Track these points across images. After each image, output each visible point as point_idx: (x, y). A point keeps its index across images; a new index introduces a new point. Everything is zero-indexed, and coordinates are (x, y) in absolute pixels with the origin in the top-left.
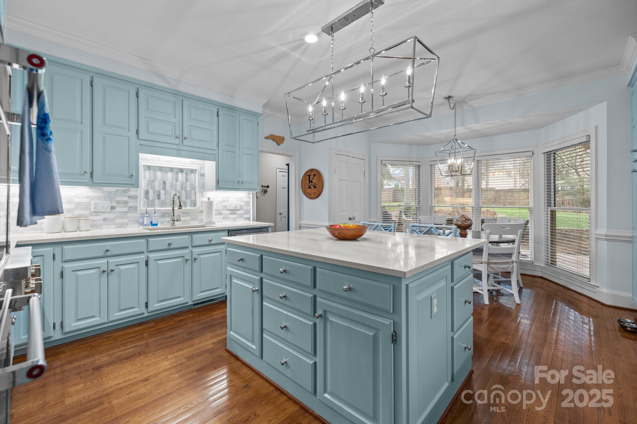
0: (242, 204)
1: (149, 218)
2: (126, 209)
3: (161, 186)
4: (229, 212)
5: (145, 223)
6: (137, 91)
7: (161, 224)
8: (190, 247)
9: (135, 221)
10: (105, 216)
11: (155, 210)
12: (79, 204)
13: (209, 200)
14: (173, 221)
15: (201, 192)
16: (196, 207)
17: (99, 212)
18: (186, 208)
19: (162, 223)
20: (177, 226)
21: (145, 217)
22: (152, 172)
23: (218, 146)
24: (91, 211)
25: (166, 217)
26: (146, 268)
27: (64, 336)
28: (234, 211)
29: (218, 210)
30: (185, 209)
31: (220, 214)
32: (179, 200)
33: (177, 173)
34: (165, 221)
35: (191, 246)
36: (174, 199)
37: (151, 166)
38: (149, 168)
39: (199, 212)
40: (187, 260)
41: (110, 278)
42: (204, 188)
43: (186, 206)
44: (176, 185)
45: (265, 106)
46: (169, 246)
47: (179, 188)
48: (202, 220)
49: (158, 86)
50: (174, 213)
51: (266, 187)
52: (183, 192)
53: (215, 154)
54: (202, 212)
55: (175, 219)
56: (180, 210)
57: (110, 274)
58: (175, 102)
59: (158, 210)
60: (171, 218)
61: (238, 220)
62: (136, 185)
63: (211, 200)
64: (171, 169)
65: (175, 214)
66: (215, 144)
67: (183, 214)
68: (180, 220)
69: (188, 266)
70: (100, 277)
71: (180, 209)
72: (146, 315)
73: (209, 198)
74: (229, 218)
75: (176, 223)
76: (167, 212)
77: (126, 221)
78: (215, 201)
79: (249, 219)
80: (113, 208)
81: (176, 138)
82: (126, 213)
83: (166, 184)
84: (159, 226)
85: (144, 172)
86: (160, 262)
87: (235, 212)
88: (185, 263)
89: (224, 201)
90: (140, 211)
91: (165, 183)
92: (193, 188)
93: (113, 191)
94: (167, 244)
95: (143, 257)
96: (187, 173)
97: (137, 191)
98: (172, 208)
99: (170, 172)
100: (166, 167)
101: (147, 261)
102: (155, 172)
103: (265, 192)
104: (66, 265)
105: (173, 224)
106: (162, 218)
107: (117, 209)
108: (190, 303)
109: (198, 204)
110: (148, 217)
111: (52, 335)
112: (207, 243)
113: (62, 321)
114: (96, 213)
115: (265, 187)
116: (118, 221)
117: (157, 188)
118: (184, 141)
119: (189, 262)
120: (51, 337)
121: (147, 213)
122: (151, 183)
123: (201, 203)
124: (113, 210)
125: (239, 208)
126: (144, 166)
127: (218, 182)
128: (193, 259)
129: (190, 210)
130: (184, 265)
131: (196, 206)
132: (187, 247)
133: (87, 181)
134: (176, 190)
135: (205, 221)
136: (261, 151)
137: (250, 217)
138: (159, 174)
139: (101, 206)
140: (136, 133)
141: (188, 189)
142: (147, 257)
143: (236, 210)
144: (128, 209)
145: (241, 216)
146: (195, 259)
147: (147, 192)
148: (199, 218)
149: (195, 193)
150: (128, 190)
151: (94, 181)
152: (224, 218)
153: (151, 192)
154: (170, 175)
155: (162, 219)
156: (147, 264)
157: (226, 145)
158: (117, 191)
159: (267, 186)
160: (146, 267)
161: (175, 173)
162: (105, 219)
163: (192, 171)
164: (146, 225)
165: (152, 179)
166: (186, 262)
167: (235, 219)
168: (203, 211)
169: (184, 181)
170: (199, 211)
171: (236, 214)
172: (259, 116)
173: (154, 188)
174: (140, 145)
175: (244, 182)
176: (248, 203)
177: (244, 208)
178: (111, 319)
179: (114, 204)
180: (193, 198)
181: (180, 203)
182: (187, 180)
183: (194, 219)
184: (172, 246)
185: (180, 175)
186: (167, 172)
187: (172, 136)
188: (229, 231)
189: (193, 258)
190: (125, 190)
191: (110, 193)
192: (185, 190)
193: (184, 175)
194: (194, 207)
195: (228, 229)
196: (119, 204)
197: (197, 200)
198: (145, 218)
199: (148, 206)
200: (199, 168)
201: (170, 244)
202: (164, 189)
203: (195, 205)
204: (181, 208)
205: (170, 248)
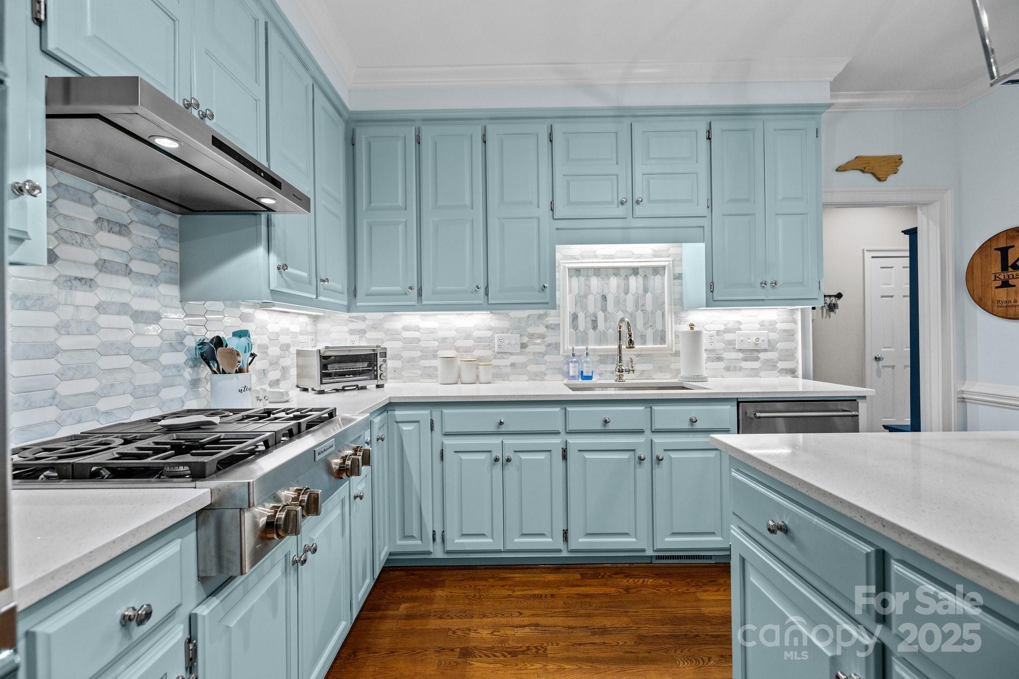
0: (774, 336)
1: (577, 365)
2: (542, 348)
3: (599, 305)
4: (741, 355)
5: (571, 374)
6: (550, 132)
7: (598, 377)
8: (648, 432)
9: (558, 369)
10: (513, 359)
11: (587, 349)
12: (479, 339)
13: (692, 328)
14: (621, 371)
15: (675, 313)
16: (665, 343)
17: (505, 353)
18: (645, 346)
19: (601, 374)
20: (627, 382)
21: (572, 362)
22: (582, 279)
23: (710, 207)
24: (494, 352)
25: (607, 363)
26: (564, 464)
27: (446, 556)
28: (752, 353)
29: (714, 350)
30: (641, 349)
31: (719, 359)
32: (629, 331)
33: (627, 277)
34: (606, 371)
35: (650, 431)
36: (620, 328)
37: (580, 269)
38: (577, 271)
39: (671, 354)
40: (641, 459)
41: (506, 472)
42: (682, 305)
43: (644, 343)
44: (625, 300)
45: (837, 85)
46: (605, 426)
47: (630, 307)
48: (678, 371)
49: (587, 109)
50: (620, 357)
51: (835, 296)
52: (639, 314)
53: (703, 227)
54: (677, 354)
55: (623, 367)
56: (629, 351)
57: (506, 465)
58: (616, 133)
59: (594, 350)
60: (616, 366)
61: (762, 373)
62: (551, 304)
63: (696, 329)
64: (616, 271)
65: (623, 358)
66: (704, 203)
67: (640, 358)
68: (633, 371)
69: (644, 471)
70: (492, 469)
71: (630, 348)
72: (564, 554)
73: (693, 325)
74: (741, 369)
75: (626, 376)
76: (610, 353)
77: (543, 368)
78: (706, 330)
79: (792, 372)
80: (523, 346)
81: (620, 205)
82: (543, 354)
83: (606, 300)
84: (595, 380)
85: (570, 281)
86: (588, 456)
87: (755, 354)
88: (638, 465)
89: (727, 331)
90: (563, 352)
91: (604, 298)
92: (659, 305)
93: (524, 318)
94: (601, 421)
95: (556, 442)
96: (645, 275)
97: (559, 316)
98: (617, 347)
99: (613, 276)
100: (606, 268)
101: (564, 451)
102: (587, 279)
103: (832, 308)
104: (448, 441)
105: (620, 378)
106: (601, 365)
107: (530, 349)
108: (649, 553)
109: (669, 337)
110: (575, 362)
111: (431, 550)
112: (686, 425)
113: (443, 532)
114: (502, 354)
115: (830, 296)
116: (532, 368)
117: (591, 309)
118: (636, 207)
119: (647, 464)
120: (429, 553)
121: (573, 355)
122: (581, 299)
123: (675, 335)
124: (523, 350)
125: (766, 346)
126: (569, 269)
127: (711, 287)
128: (655, 457)
129: (653, 349)
130: (635, 468)
131: (665, 341)
132: (641, 432)
133: (480, 302)
134: (625, 311)
135: (683, 373)
136: (827, 205)
137: (796, 367)
138: (594, 281)
139: (507, 342)
140: (550, 209)
141: (649, 307)
142: (565, 441)
143: (758, 351)
144: (546, 349)
145: (771, 365)
146: (659, 460)
147: (575, 317)
148: (673, 366)
149: (663, 315)
150: (546, 315)
151: (491, 302)
152: (728, 369)
153: (581, 316)
154: (614, 281)
155: (602, 368)
156: (565, 457)
157: (730, 201)
158: (529, 317)
159: (835, 294)
160: (564, 461)
161: (624, 276)
162: (513, 365)
163: (657, 271)
164: (573, 378)
165: (582, 293)
166: (640, 463)
167: (755, 373)
168: (679, 352)
169: (641, 291)
170: (671, 352)
171: (757, 359)
172: (821, 113)
173: (586, 309)
174: (557, 229)
175: (780, 282)
176: (789, 335)
177: (780, 345)
178: (509, 547)
179: (525, 340)
180: (659, 327)
181: (630, 336)
182: (646, 291)
183: (661, 369)
184: (610, 427)
185: (632, 280)
186: (608, 276)
187: (611, 203)
188: (738, 403)
189: (653, 456)
190: (541, 314)
191: (520, 320)
192: (642, 310)
193: (640, 279)
194: (661, 344)
195: (737, 398)
196: (531, 338)
197: (666, 330)
198: (571, 365)
199: (577, 344)
200: (671, 262)
201: (606, 422)
202: (604, 309)
203: (663, 340)
204: (633, 347)
205: (605, 430)
